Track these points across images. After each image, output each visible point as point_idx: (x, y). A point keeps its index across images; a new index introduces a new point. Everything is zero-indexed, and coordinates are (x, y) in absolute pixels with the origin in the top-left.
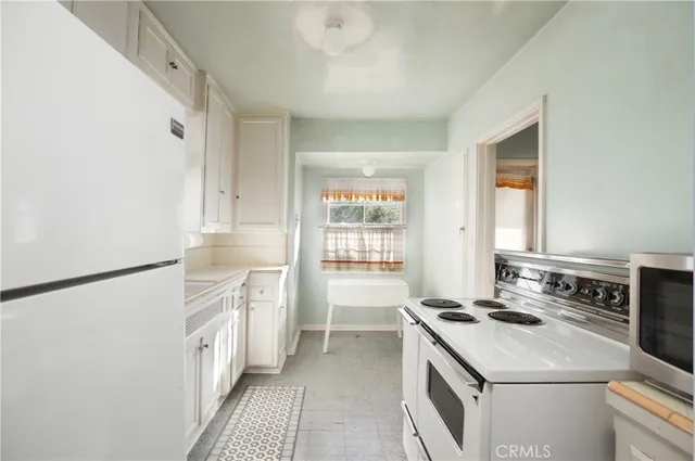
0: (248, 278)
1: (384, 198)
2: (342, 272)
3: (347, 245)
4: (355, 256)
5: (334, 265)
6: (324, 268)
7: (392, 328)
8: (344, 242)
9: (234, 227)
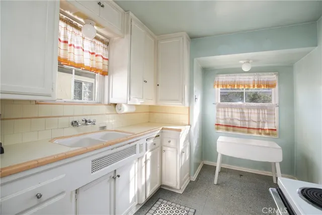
0: (162, 132)
1: (259, 86)
2: (229, 132)
3: (232, 116)
4: (239, 124)
5: (224, 127)
6: (218, 129)
7: (269, 174)
8: (230, 114)
9: (156, 101)
